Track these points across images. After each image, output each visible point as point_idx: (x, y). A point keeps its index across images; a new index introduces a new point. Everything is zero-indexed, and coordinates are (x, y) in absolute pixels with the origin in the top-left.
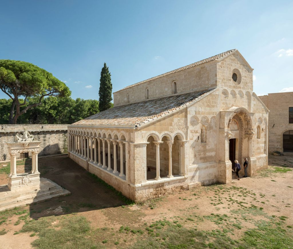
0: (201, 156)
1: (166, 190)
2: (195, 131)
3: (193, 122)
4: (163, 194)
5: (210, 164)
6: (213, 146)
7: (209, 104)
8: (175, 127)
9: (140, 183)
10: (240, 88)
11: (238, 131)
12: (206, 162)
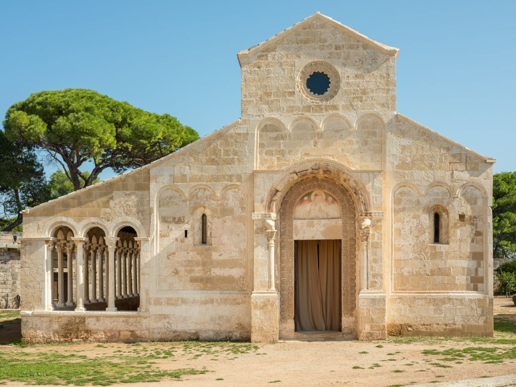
0: (193, 274)
1: (90, 331)
2: (174, 219)
3: (170, 199)
4: (83, 338)
5: (222, 296)
6: (234, 254)
7: (213, 157)
8: (118, 209)
9: (30, 310)
10: (335, 107)
11: (340, 222)
12: (212, 289)
